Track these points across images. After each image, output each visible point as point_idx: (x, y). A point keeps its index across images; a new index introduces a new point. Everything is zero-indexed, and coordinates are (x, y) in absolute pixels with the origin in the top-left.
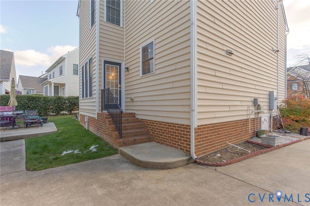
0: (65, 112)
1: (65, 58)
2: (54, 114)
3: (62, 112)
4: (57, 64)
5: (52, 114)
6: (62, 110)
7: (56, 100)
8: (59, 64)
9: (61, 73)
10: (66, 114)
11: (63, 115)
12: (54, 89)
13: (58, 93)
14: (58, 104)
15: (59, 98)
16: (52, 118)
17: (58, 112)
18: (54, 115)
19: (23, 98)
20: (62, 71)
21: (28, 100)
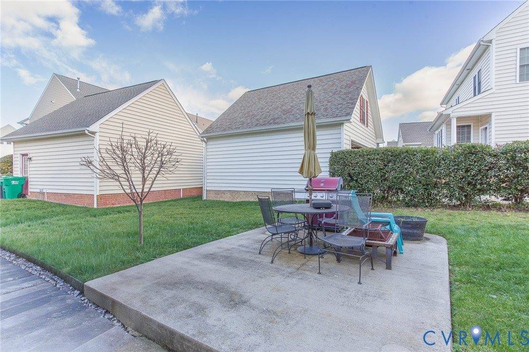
0: (493, 198)
1: (490, 42)
2: (454, 201)
3: (484, 198)
4: (466, 72)
5: (445, 201)
6: (482, 191)
7: (462, 158)
8: (471, 70)
9: (477, 89)
10: (497, 207)
11: (487, 207)
12: (458, 133)
13: (469, 138)
14: (467, 171)
15: (473, 152)
16: (445, 218)
17: (465, 196)
18: (455, 207)
19: (372, 157)
20: (479, 83)
21: (382, 160)
